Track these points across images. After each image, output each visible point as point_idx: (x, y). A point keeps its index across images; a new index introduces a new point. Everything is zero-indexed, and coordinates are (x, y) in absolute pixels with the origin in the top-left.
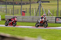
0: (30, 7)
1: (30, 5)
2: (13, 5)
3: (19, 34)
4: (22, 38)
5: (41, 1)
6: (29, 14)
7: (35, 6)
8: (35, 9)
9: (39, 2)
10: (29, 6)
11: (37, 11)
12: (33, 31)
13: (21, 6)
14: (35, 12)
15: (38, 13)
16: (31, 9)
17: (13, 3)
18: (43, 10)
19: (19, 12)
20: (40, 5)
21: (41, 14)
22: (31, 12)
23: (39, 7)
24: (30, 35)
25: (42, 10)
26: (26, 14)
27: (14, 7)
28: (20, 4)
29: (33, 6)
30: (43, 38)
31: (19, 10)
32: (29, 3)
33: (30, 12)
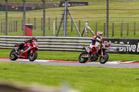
0: (44, 15)
1: (44, 11)
2: (5, 10)
3: (20, 79)
4: (26, 86)
5: (70, 3)
6: (42, 32)
7: (54, 14)
8: (54, 21)
9: (63, 5)
10: (42, 13)
11: (58, 24)
12: (50, 71)
13: (24, 14)
14: (54, 28)
15: (62, 28)
16: (47, 21)
17: (5, 6)
18: (72, 22)
19: (19, 28)
20: (67, 10)
21: (69, 31)
22: (47, 28)
23: (64, 15)
24: (43, 81)
25: (70, 23)
26: (34, 31)
27: (7, 17)
28: (21, 9)
29: (50, 13)
31: (20, 23)
32: (42, 7)
33: (43, 28)
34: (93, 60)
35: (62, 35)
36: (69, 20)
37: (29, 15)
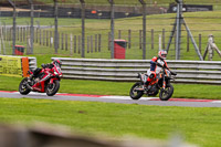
0: (144, 26)
1: (144, 20)
2: (79, 17)
3: (105, 128)
4: (114, 141)
5: (184, 6)
6: (141, 52)
7: (160, 24)
8: (161, 35)
9: (175, 9)
10: (141, 22)
11: (167, 40)
12: (152, 116)
13: (112, 23)
14: (160, 45)
15: (172, 47)
16: (148, 35)
17: (80, 10)
18: (189, 37)
20: (181, 18)
21: (183, 51)
22: (148, 46)
23: (175, 25)
24: (143, 131)
25: (185, 39)
26: (127, 51)
27: (83, 27)
28: (107, 15)
29: (153, 22)
30: (189, 139)
31: (105, 38)
32: (141, 12)
33: (143, 46)
34: (151, 93)
35: (173, 57)
36: (184, 34)
37: (120, 24)
